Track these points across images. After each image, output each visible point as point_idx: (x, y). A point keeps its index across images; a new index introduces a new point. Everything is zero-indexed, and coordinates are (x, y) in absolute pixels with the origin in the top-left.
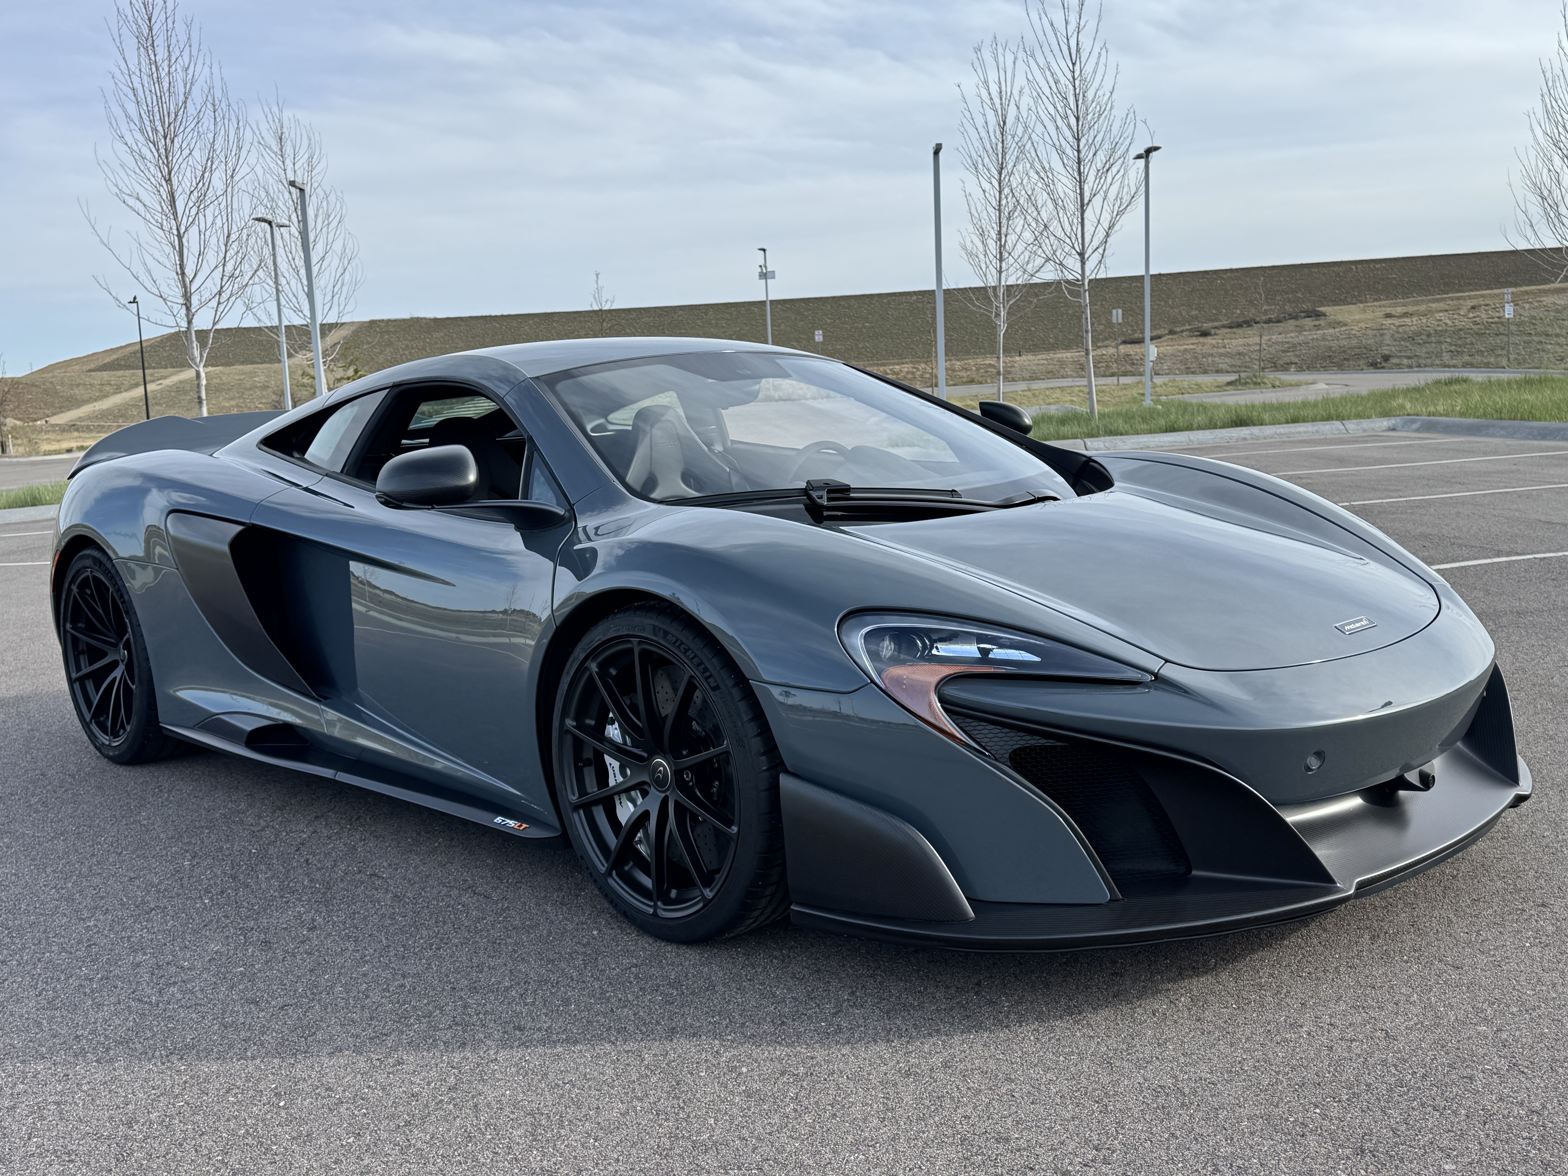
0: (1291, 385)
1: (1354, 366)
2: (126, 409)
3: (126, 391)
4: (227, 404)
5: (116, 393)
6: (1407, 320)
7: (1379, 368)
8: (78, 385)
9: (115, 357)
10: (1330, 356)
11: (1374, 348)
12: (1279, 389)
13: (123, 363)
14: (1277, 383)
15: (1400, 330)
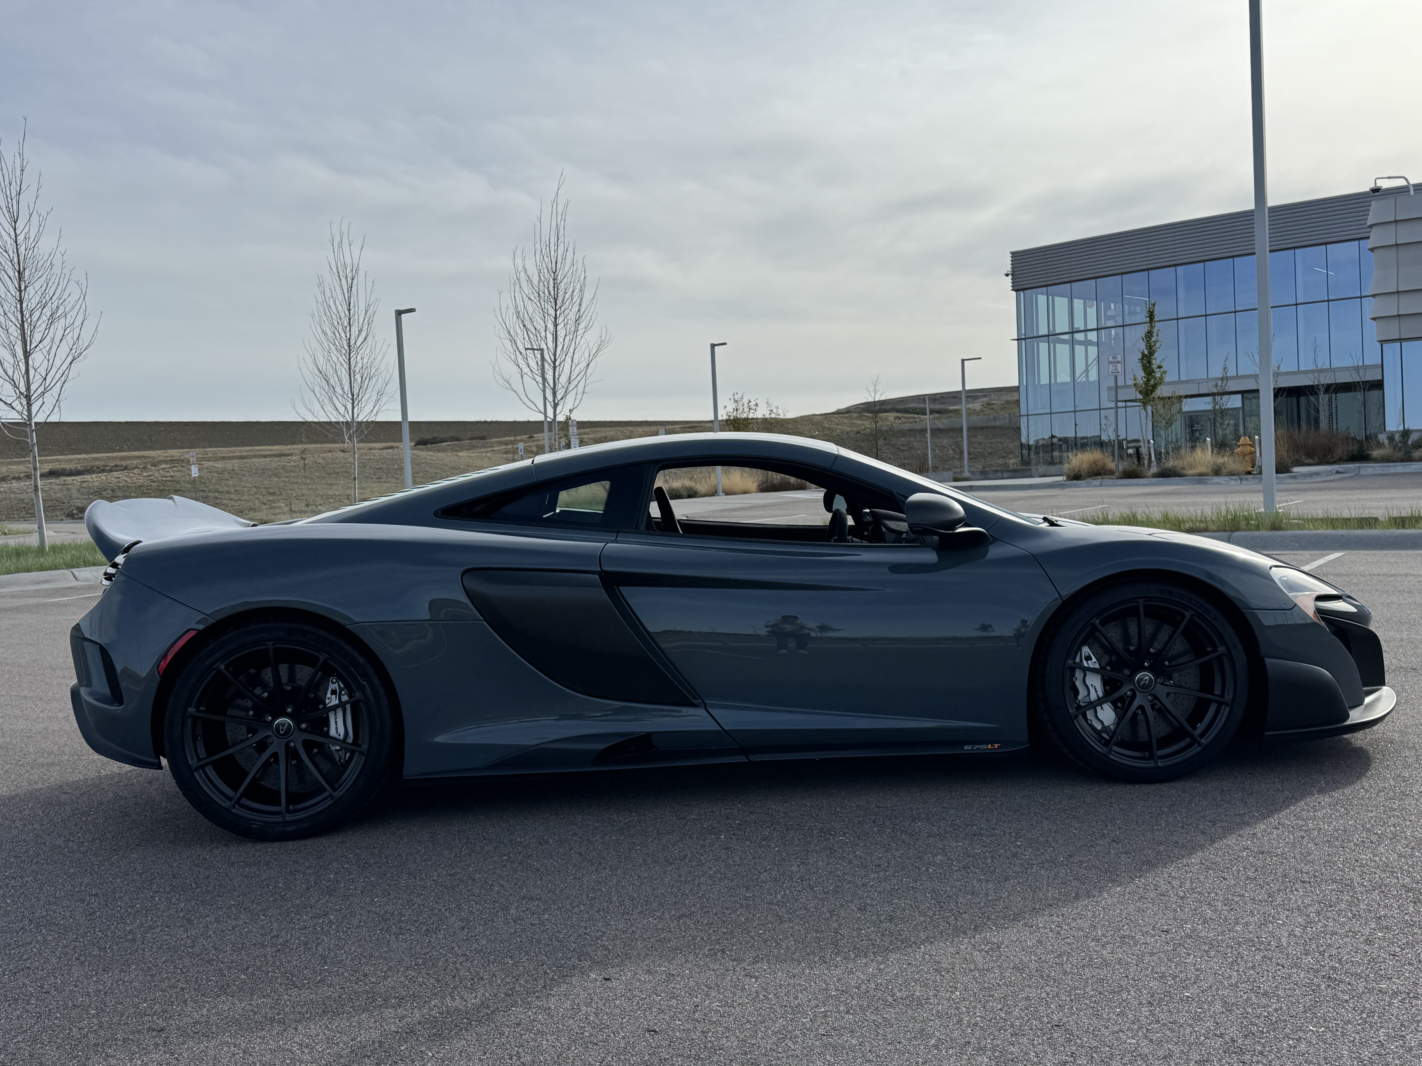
0: (20, 533)
1: (52, 517)
6: (88, 477)
7: (77, 519)
10: (24, 508)
11: (65, 501)
12: (10, 536)
14: (6, 531)
15: (84, 485)
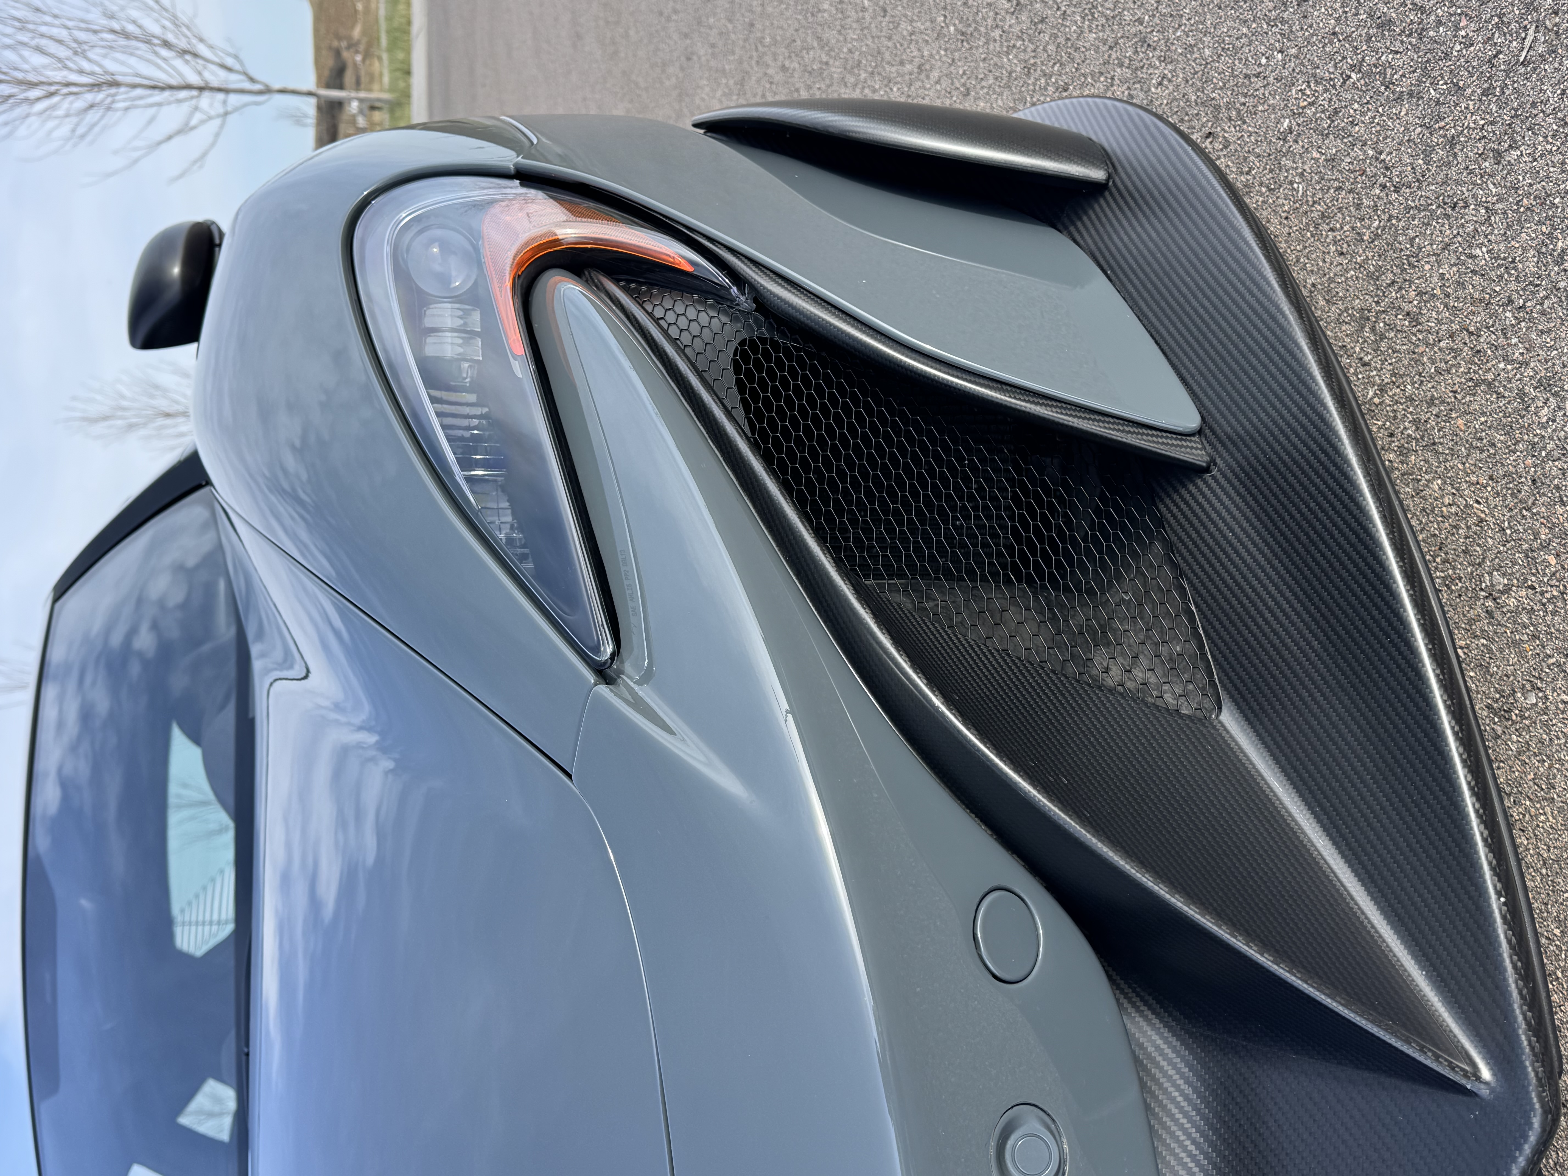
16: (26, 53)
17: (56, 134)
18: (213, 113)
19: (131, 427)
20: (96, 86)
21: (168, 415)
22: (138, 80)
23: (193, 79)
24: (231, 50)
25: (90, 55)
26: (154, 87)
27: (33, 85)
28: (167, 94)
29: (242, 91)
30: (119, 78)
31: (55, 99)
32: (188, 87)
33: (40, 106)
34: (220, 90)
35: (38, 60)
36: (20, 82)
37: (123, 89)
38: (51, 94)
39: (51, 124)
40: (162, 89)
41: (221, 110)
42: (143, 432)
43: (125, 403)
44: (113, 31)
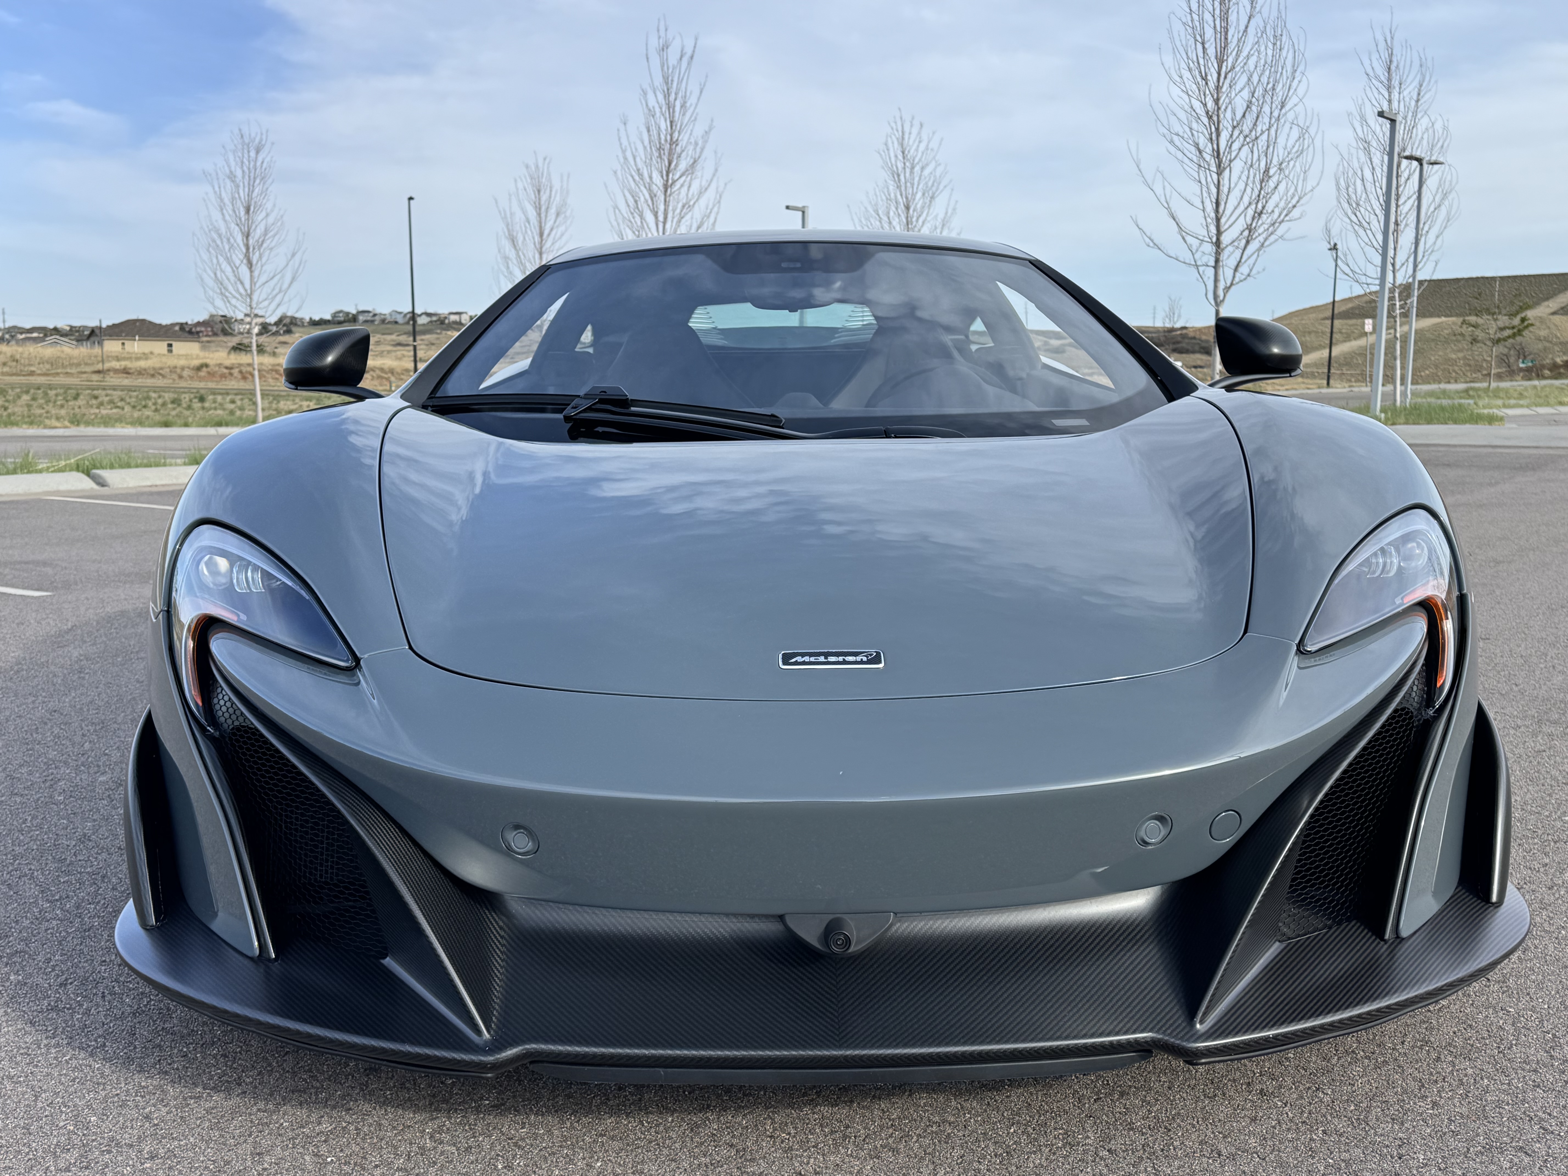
2: (1352, 357)
3: (1355, 339)
4: (1454, 356)
5: (1345, 341)
8: (1310, 333)
9: (1350, 305)
13: (1357, 312)
16: (1246, 94)
17: (1173, 119)
18: (1197, 256)
19: (896, 175)
20: (1217, 154)
21: (908, 208)
22: (1225, 189)
23: (1226, 239)
24: (1254, 272)
25: (1246, 148)
26: (1218, 204)
27: (1217, 101)
28: (1213, 215)
29: (1216, 280)
30: (1226, 173)
31: (1205, 120)
32: (1219, 233)
33: (1197, 105)
34: (1217, 261)
35: (1240, 105)
36: (1218, 88)
37: (1215, 176)
38: (1210, 118)
39: (1183, 116)
40: (1217, 211)
41: (1199, 263)
42: (892, 187)
43: (917, 169)
44: (1267, 170)
